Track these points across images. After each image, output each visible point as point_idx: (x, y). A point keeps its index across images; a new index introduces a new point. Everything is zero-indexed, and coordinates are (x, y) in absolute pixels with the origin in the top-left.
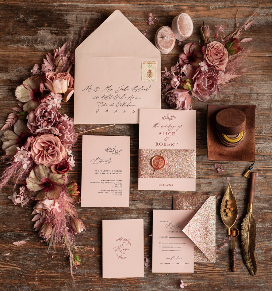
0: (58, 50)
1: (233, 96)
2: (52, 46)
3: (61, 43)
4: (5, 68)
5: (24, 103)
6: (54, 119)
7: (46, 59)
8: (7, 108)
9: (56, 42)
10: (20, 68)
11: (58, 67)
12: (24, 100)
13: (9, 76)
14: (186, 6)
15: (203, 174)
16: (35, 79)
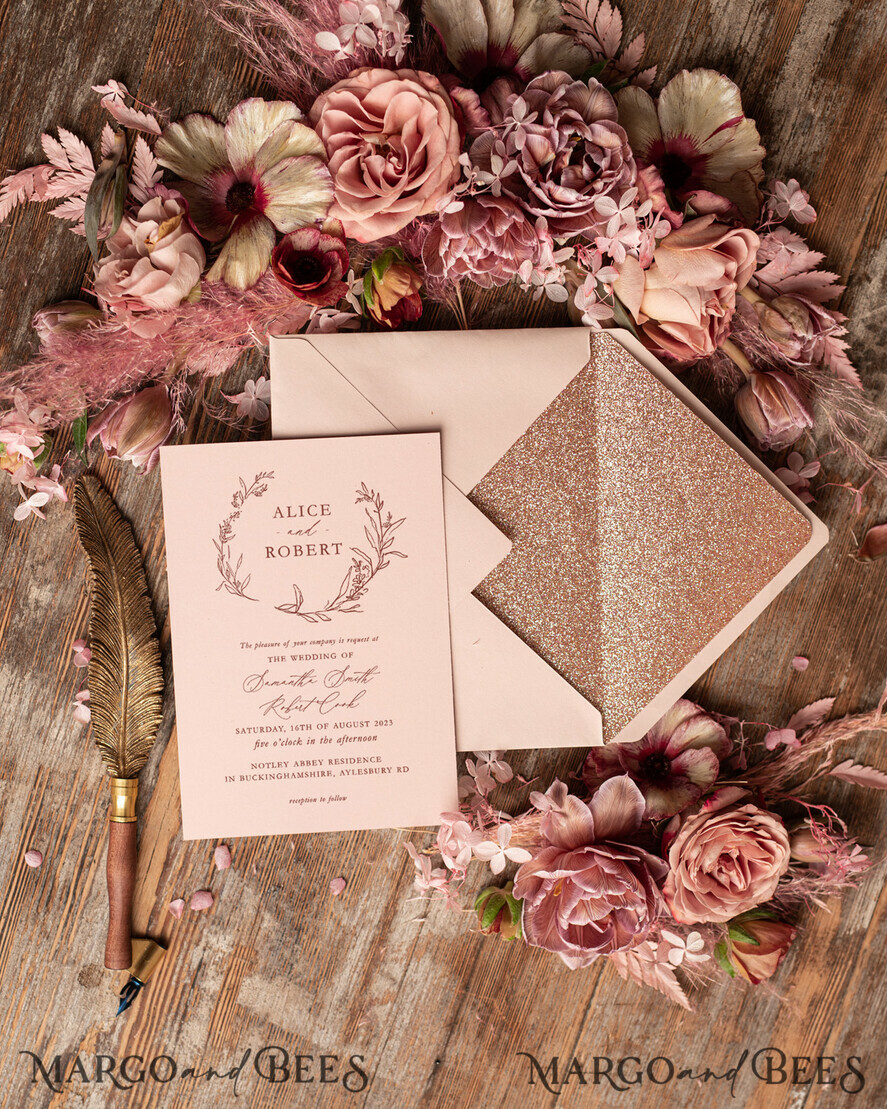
0: (842, 338)
2: (868, 314)
3: (866, 359)
4: (841, 69)
5: (654, 93)
7: (820, 267)
8: (654, 13)
9: (878, 339)
10: (818, 139)
11: (762, 306)
12: (670, 103)
13: (800, 73)
14: (846, 984)
15: (48, 809)
16: (751, 186)
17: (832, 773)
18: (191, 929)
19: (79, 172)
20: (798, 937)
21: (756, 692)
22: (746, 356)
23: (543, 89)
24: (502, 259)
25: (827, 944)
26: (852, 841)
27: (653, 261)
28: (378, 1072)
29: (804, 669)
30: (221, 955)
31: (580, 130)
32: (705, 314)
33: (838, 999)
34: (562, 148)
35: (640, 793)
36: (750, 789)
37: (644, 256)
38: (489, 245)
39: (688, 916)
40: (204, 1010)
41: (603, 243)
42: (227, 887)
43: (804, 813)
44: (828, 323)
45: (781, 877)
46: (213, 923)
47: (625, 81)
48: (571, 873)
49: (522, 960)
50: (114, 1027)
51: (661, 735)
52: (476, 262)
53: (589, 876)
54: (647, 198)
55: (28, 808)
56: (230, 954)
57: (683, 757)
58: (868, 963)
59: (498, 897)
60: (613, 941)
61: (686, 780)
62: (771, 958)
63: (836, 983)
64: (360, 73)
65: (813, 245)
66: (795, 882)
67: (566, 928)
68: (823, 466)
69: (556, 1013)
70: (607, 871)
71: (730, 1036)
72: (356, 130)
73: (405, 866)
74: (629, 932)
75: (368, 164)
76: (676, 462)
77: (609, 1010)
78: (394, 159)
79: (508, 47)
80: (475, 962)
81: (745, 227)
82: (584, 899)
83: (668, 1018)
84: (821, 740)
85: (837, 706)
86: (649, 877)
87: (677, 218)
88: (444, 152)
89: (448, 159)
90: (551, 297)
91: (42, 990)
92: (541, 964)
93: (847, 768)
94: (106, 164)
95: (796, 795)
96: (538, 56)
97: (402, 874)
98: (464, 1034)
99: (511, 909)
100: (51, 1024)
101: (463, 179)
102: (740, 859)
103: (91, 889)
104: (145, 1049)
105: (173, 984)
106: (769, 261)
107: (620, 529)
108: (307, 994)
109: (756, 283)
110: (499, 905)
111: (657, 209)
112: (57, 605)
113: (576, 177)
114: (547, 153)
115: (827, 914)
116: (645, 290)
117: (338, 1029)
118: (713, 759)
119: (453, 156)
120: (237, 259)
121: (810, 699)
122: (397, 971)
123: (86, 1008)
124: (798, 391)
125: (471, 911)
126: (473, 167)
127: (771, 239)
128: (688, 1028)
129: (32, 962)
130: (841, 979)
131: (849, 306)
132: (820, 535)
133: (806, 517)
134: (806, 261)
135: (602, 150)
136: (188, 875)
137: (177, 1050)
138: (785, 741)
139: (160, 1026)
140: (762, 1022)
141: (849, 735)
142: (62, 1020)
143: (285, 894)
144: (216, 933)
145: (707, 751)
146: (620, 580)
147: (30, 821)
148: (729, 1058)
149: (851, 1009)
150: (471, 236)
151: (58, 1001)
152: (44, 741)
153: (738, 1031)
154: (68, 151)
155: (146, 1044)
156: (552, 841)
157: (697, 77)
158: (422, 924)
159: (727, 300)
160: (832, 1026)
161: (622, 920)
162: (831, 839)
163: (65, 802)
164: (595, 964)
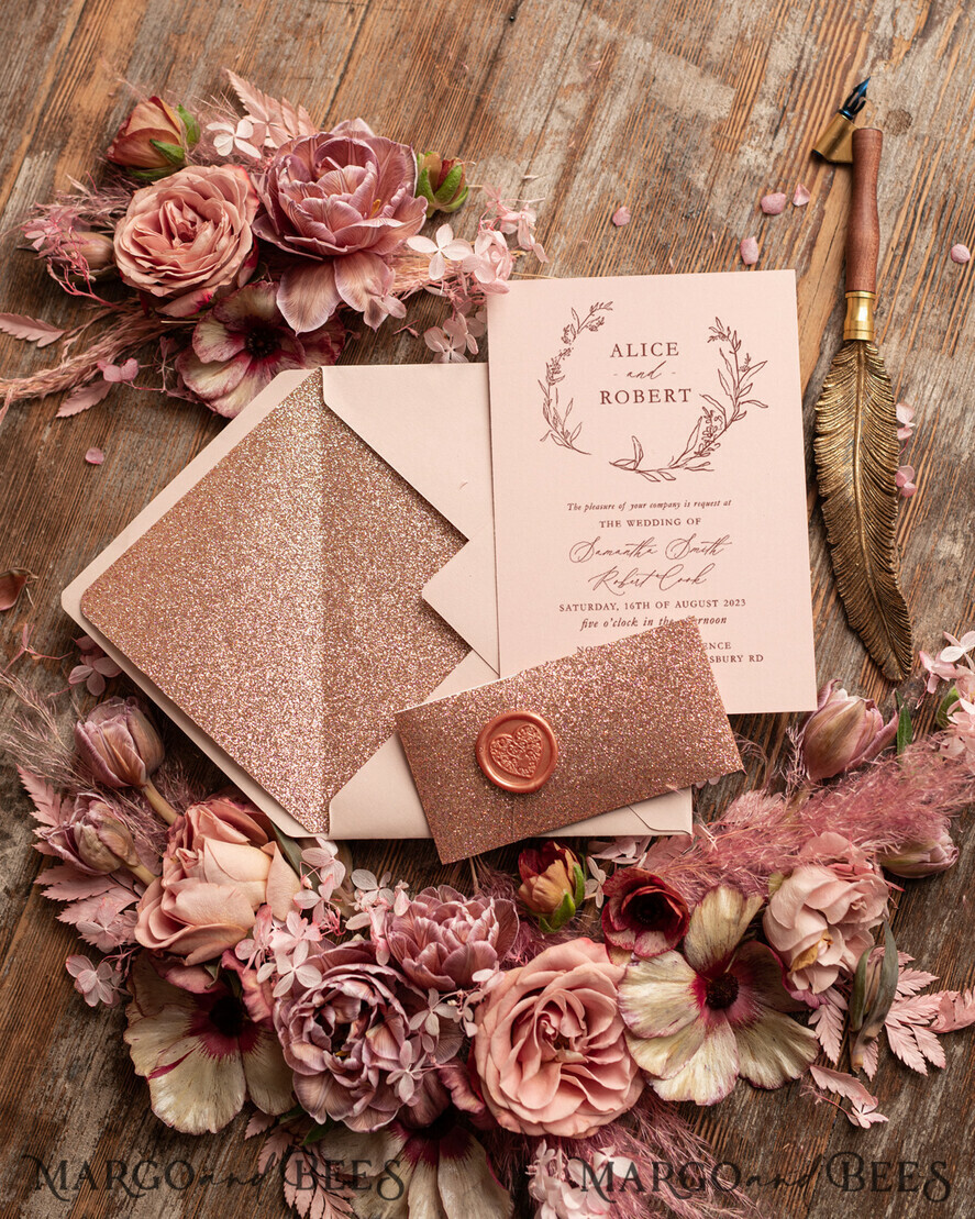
0: (40, 824)
1: (595, 18)
2: (8, 851)
3: (12, 800)
4: (33, 1133)
5: (250, 1107)
6: (372, 987)
7: (63, 905)
8: (247, 1199)
10: (62, 1053)
11: (132, 862)
12: (231, 1095)
13: (81, 1129)
14: (50, 96)
15: (944, 309)
16: (141, 999)
17: (62, 332)
18: (785, 172)
19: (904, 1024)
20: (105, 150)
21: (146, 424)
22: (150, 806)
23: (378, 1112)
24: (428, 918)
25: (71, 141)
26: (42, 254)
27: (256, 913)
28: (579, 10)
29: (92, 450)
30: (753, 143)
31: (337, 1064)
32: (199, 851)
33: (61, 80)
34: (360, 1042)
35: (283, 312)
36: (159, 314)
37: (266, 918)
38: (444, 934)
39: (232, 174)
40: (773, 82)
41: (313, 934)
42: (745, 218)
43: (97, 286)
44: (57, 840)
45: (125, 215)
46: (761, 179)
47: (283, 1121)
48: (363, 224)
49: (415, 131)
50: (873, 65)
51: (256, 378)
52: (458, 914)
53: (342, 220)
54: (262, 984)
55: (966, 310)
56: (743, 144)
57: (232, 353)
58: (25, 118)
59: (443, 200)
60: (315, 148)
61: (229, 326)
62: (137, 125)
63: (62, 97)
64: (586, 1132)
65: (72, 931)
66: (107, 210)
67: (369, 164)
68: (65, 679)
69: (379, 70)
70: (323, 225)
71: (183, 40)
72: (592, 1066)
73: (546, 237)
74: (297, 157)
75: (580, 1028)
76: (234, 685)
77: (319, 72)
78: (550, 1031)
79: (415, 1163)
80: (469, 129)
81: (151, 950)
82: (348, 195)
83: (252, 62)
84: (75, 370)
85: (54, 407)
86: (274, 218)
87: (228, 961)
88: (494, 1039)
89: (489, 1031)
90: (371, 875)
91: (952, 108)
92: (394, 127)
93: (45, 337)
94: (873, 1032)
95: (102, 308)
96: (382, 1150)
97: (549, 229)
98: (482, 50)
99: (429, 186)
100: (943, 71)
101: (473, 1006)
102: (171, 236)
103: (896, 221)
104: (838, 41)
105: (806, 112)
106: (122, 913)
107: (299, 610)
108: (658, 98)
109: (136, 889)
110: (442, 190)
111: (252, 972)
112: (932, 535)
113: (343, 1009)
114: (375, 1037)
115: (72, 174)
116: (266, 880)
117: (623, 58)
118: (199, 348)
119: (483, 1035)
120: (728, 921)
121: (85, 416)
122: (556, 121)
123: (903, 87)
124: (93, 763)
125: (473, 186)
126: (462, 1021)
127: (118, 937)
128: (231, 50)
129: (963, 139)
130: (57, 101)
131: (31, 861)
132: (71, 600)
133: (87, 620)
134: (78, 913)
135: (313, 1040)
136: (788, 233)
137: (803, 39)
138: (116, 368)
139: (821, 65)
140: (147, 56)
141: (41, 374)
142: (931, 74)
143: (680, 208)
144: (758, 168)
145: (205, 359)
146: (300, 552)
147: (964, 295)
148: (185, 16)
149: (46, 67)
150: (464, 944)
151: (935, 96)
152: (947, 384)
153: (174, 46)
154: (915, 1047)
155: (837, 47)
156: (381, 262)
157: (200, 1124)
158: (527, 172)
159: (173, 867)
160: (68, 49)
161: (305, 171)
162: (67, 258)
163: (925, 316)
164: (334, 124)
